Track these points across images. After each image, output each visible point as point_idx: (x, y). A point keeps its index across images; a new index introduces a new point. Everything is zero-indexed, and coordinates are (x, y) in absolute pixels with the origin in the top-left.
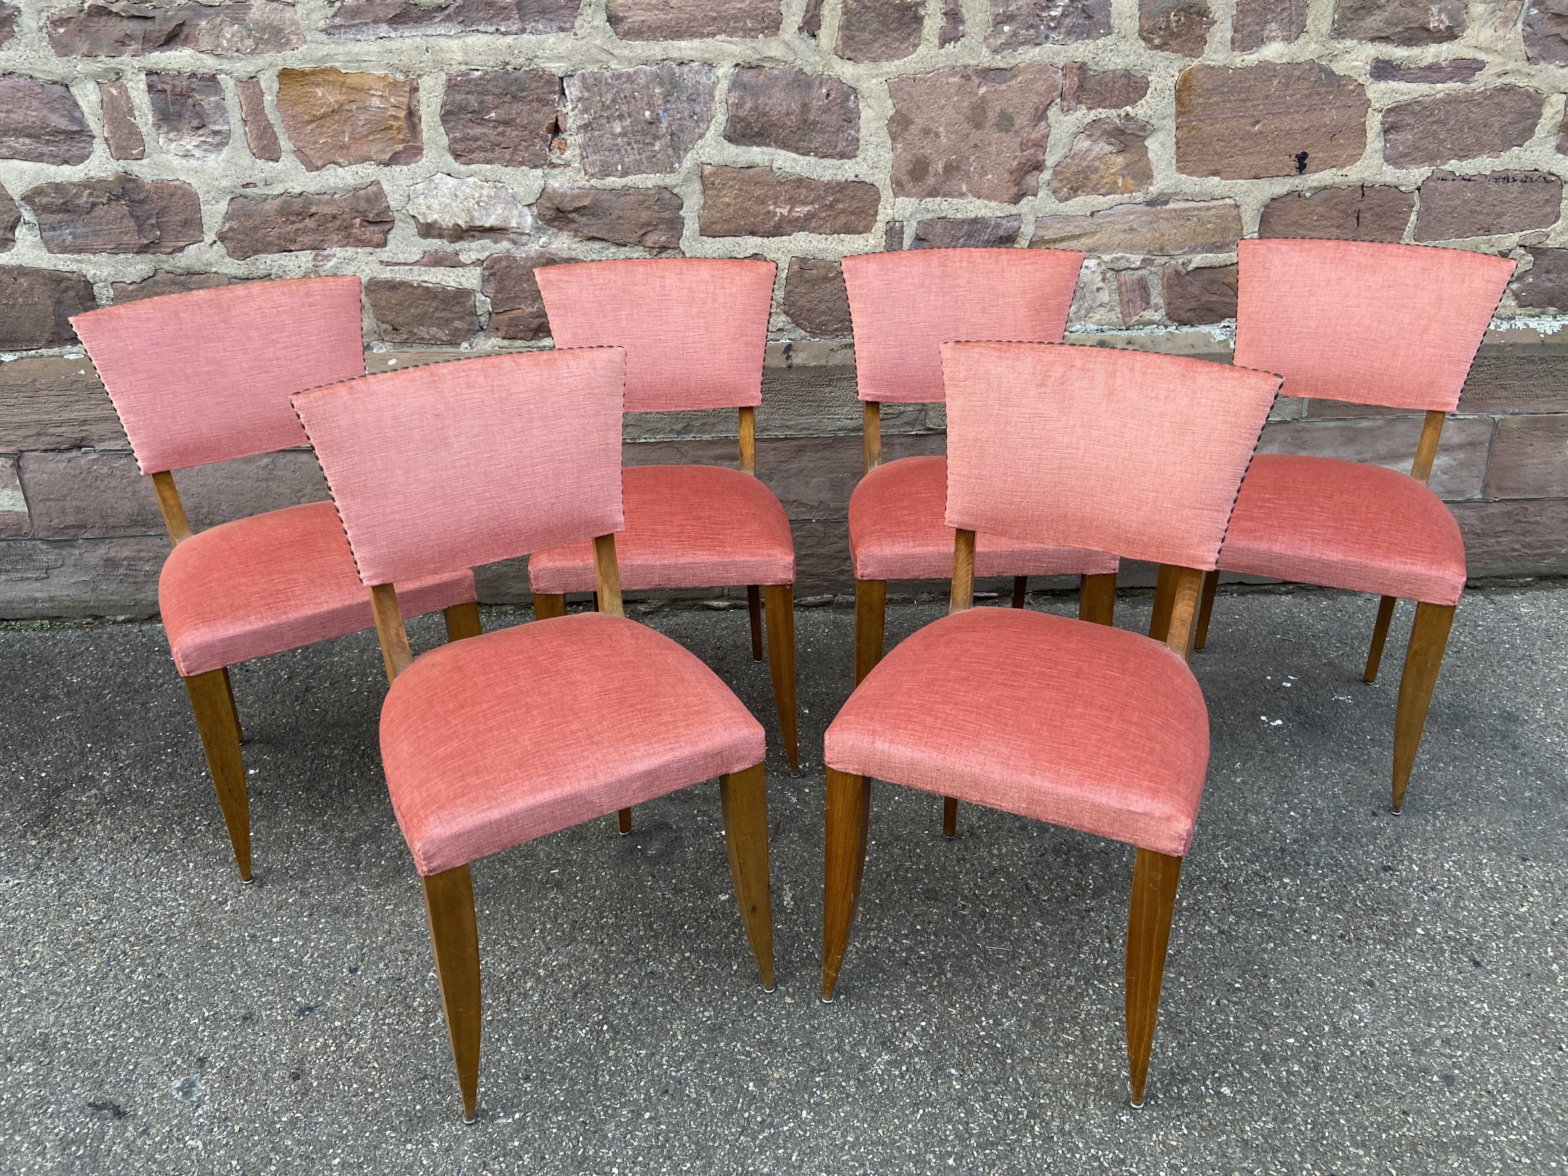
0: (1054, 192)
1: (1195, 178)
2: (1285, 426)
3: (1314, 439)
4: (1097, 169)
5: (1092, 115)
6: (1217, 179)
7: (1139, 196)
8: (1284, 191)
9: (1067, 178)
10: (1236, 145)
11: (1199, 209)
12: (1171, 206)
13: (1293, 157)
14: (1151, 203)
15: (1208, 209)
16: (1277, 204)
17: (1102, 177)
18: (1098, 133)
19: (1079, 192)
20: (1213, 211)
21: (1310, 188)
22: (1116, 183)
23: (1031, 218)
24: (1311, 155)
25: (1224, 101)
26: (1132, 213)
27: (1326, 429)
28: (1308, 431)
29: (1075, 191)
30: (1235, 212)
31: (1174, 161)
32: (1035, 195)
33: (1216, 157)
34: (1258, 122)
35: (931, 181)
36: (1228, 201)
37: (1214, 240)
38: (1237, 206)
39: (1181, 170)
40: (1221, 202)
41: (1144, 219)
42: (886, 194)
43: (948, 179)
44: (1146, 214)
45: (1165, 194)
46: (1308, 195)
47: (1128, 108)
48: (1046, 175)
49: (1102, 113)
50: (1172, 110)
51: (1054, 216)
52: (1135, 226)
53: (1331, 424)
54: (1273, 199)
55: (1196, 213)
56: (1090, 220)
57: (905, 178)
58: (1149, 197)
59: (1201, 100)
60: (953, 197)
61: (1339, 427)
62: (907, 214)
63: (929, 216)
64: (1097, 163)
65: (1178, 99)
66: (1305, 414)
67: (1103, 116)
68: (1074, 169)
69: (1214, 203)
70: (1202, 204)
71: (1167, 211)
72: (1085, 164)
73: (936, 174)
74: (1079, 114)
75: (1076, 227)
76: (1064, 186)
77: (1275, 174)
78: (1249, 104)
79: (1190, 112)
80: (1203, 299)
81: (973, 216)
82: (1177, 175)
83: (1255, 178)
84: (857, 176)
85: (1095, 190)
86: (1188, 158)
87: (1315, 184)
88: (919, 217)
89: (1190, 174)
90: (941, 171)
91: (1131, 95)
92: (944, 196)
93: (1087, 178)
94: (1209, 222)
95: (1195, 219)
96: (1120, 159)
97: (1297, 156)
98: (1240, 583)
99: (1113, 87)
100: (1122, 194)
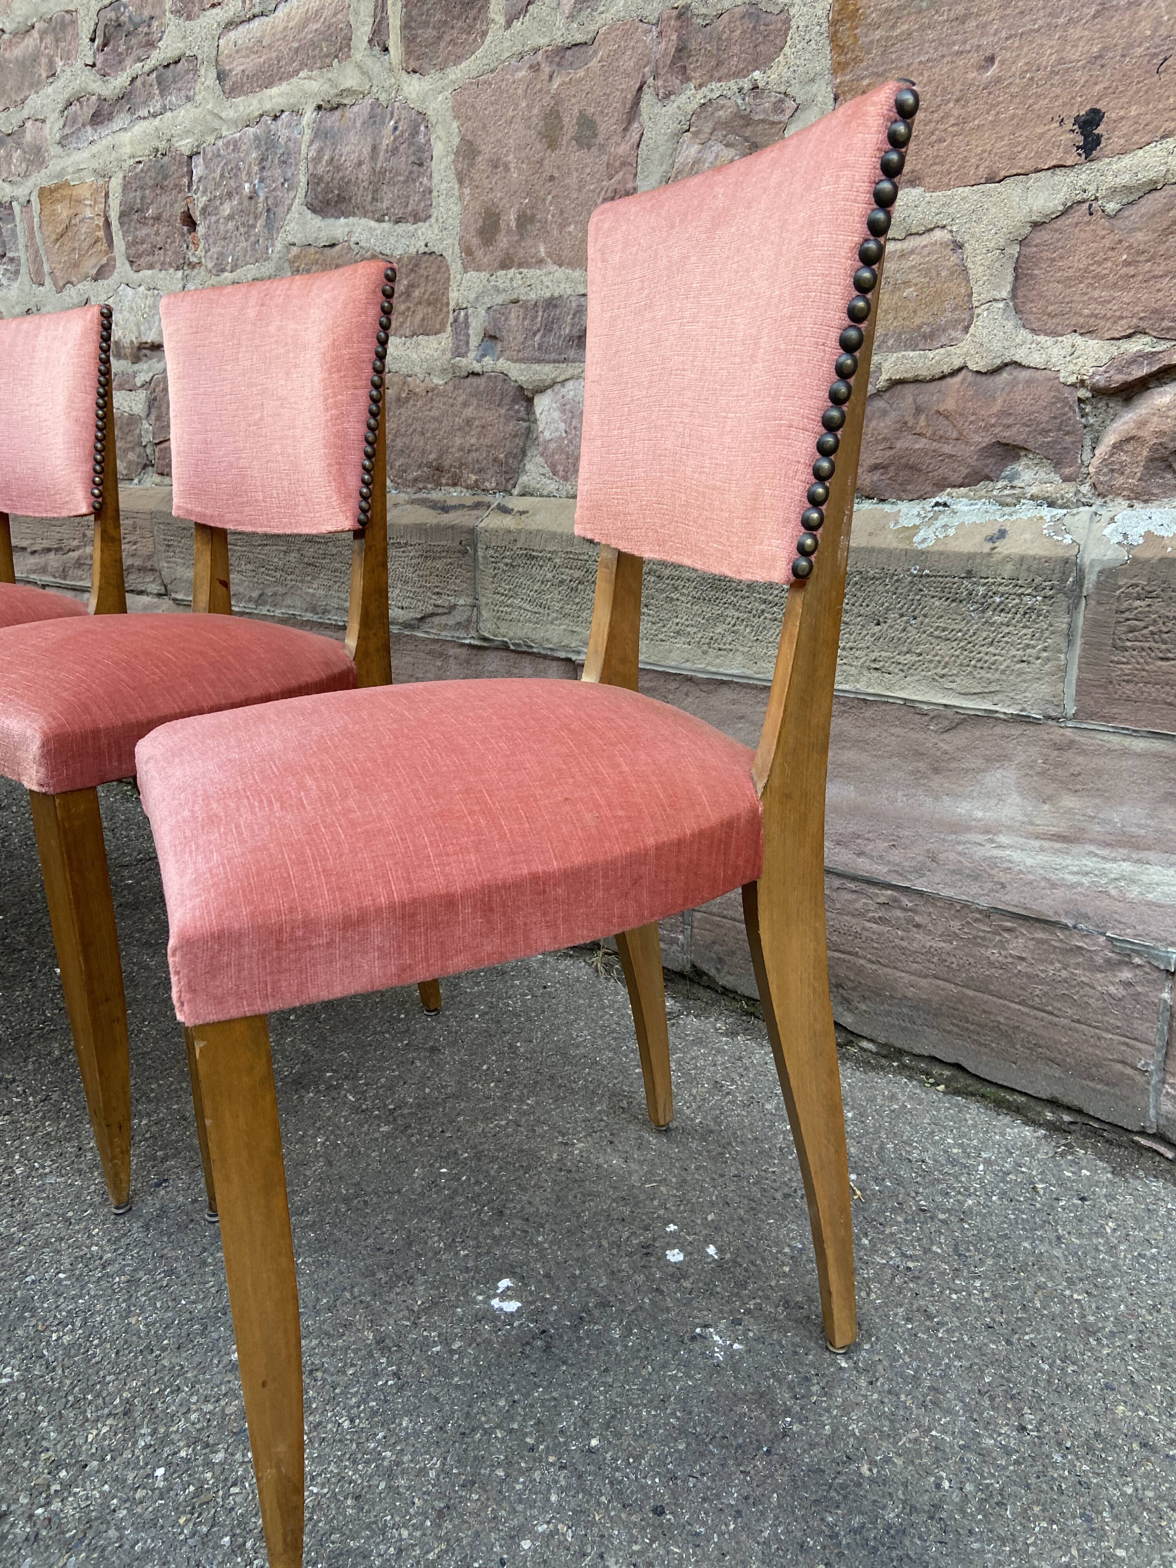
2: (1031, 730)
3: (1099, 773)
5: (699, 98)
6: (919, 191)
8: (1055, 204)
10: (947, 115)
13: (1069, 124)
15: (903, 255)
16: (1043, 235)
18: (707, 128)
20: (913, 260)
21: (1114, 191)
24: (1111, 115)
25: (922, 28)
27: (1125, 753)
28: (1083, 752)
30: (954, 259)
34: (991, 60)
35: (503, 241)
36: (938, 234)
37: (917, 321)
38: (958, 246)
40: (925, 240)
42: (455, 267)
43: (522, 238)
46: (1110, 206)
47: (757, 74)
49: (715, 89)
50: (825, 61)
53: (1139, 745)
54: (1035, 225)
57: (475, 241)
59: (878, 34)
60: (529, 266)
61: (1156, 755)
62: (472, 297)
63: (500, 299)
65: (833, 38)
66: (1071, 710)
67: (715, 95)
69: (914, 242)
73: (509, 231)
74: (683, 98)
77: (1029, 165)
78: (972, 24)
79: (857, 60)
80: (899, 445)
81: (548, 295)
83: (990, 180)
84: (426, 245)
87: (1125, 179)
88: (488, 301)
90: (513, 224)
91: (760, 48)
92: (520, 265)
94: (907, 284)
97: (1077, 120)
98: (958, 1067)
99: (729, 39)
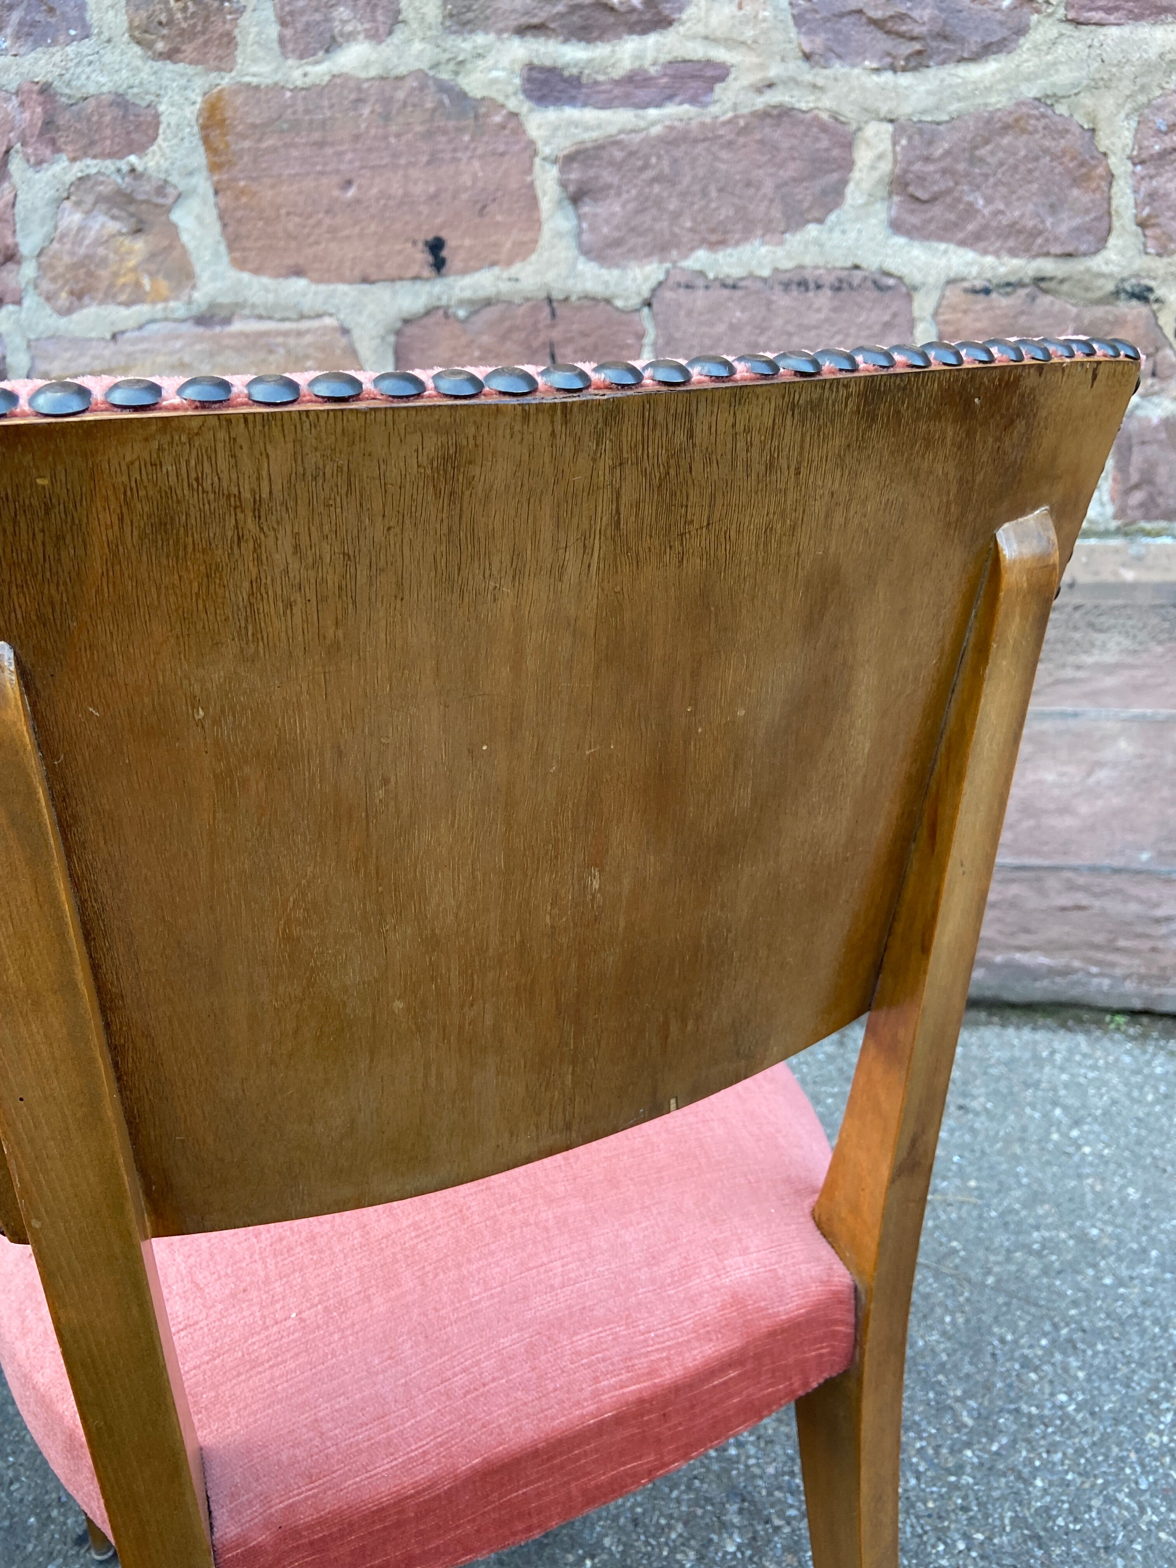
0: (48, 299)
1: (265, 280)
4: (104, 261)
5: (77, 169)
6: (302, 281)
7: (178, 307)
8: (419, 306)
9: (62, 276)
10: (319, 223)
11: (286, 334)
12: (237, 326)
13: (420, 245)
14: (204, 320)
15: (300, 334)
16: (413, 330)
17: (116, 275)
18: (90, 199)
19: (86, 300)
20: (308, 339)
21: (462, 302)
22: (138, 285)
23: (18, 341)
24: (450, 243)
25: (287, 146)
26: (177, 337)
29: (79, 296)
30: (343, 341)
31: (223, 248)
32: (18, 302)
33: (293, 244)
34: (349, 183)
36: (327, 321)
38: (345, 331)
39: (240, 264)
40: (316, 323)
41: (198, 347)
44: (200, 339)
45: (221, 306)
46: (461, 313)
47: (133, 159)
48: (28, 270)
49: (91, 166)
50: (200, 158)
51: (54, 338)
52: (187, 359)
54: (406, 321)
55: (280, 340)
56: (112, 345)
58: (195, 310)
59: (247, 144)
64: (101, 251)
65: (206, 140)
67: (93, 171)
68: (67, 259)
69: (305, 325)
70: (287, 326)
71: (232, 336)
72: (82, 251)
74: (57, 168)
75: (95, 357)
76: (62, 288)
77: (396, 274)
78: (329, 151)
79: (231, 164)
82: (234, 274)
83: (364, 282)
85: (109, 296)
86: (247, 244)
87: (469, 295)
89: (257, 271)
91: (134, 136)
93: (90, 274)
95: (282, 351)
96: (139, 245)
97: (427, 243)
99: (99, 122)
100: (154, 302)
